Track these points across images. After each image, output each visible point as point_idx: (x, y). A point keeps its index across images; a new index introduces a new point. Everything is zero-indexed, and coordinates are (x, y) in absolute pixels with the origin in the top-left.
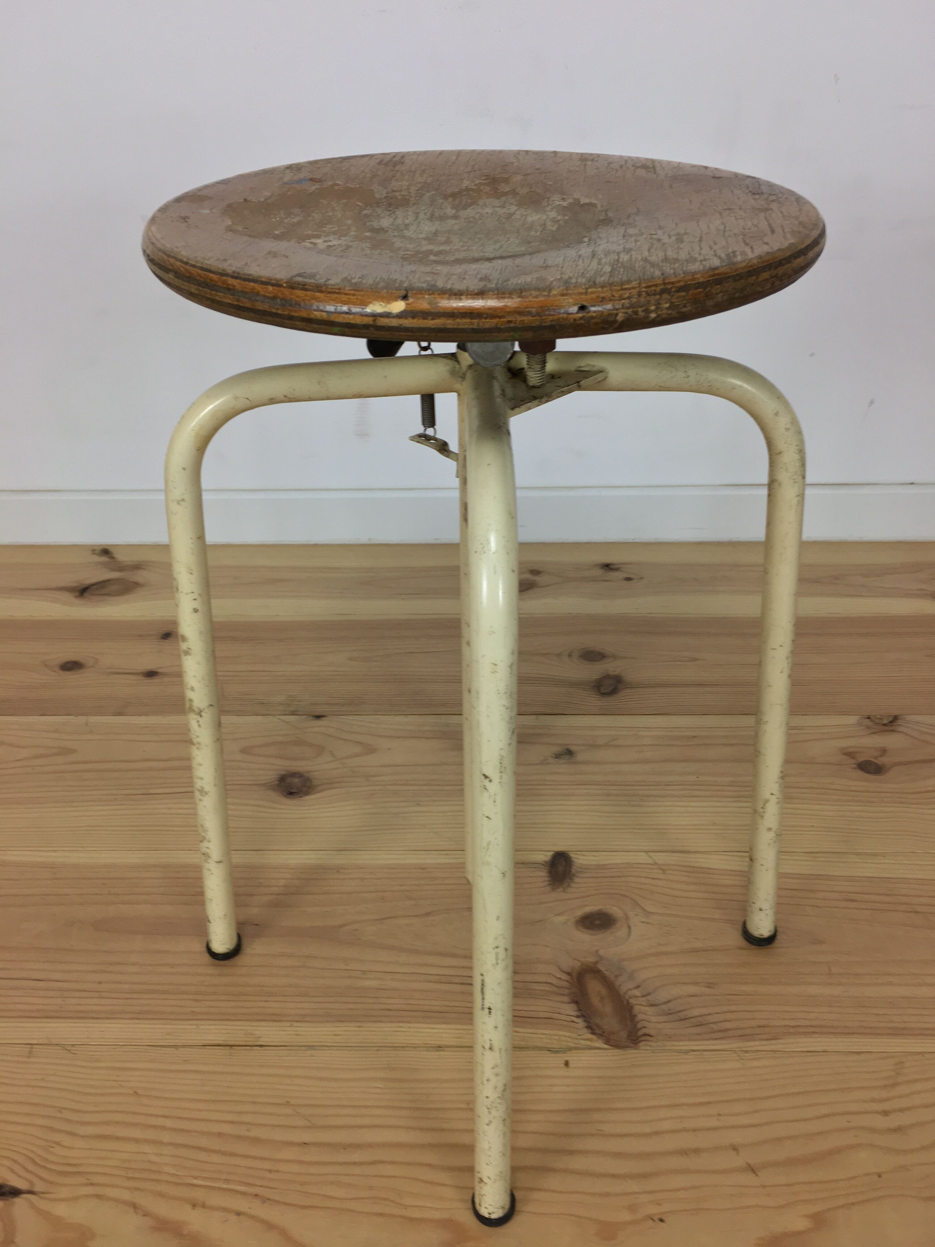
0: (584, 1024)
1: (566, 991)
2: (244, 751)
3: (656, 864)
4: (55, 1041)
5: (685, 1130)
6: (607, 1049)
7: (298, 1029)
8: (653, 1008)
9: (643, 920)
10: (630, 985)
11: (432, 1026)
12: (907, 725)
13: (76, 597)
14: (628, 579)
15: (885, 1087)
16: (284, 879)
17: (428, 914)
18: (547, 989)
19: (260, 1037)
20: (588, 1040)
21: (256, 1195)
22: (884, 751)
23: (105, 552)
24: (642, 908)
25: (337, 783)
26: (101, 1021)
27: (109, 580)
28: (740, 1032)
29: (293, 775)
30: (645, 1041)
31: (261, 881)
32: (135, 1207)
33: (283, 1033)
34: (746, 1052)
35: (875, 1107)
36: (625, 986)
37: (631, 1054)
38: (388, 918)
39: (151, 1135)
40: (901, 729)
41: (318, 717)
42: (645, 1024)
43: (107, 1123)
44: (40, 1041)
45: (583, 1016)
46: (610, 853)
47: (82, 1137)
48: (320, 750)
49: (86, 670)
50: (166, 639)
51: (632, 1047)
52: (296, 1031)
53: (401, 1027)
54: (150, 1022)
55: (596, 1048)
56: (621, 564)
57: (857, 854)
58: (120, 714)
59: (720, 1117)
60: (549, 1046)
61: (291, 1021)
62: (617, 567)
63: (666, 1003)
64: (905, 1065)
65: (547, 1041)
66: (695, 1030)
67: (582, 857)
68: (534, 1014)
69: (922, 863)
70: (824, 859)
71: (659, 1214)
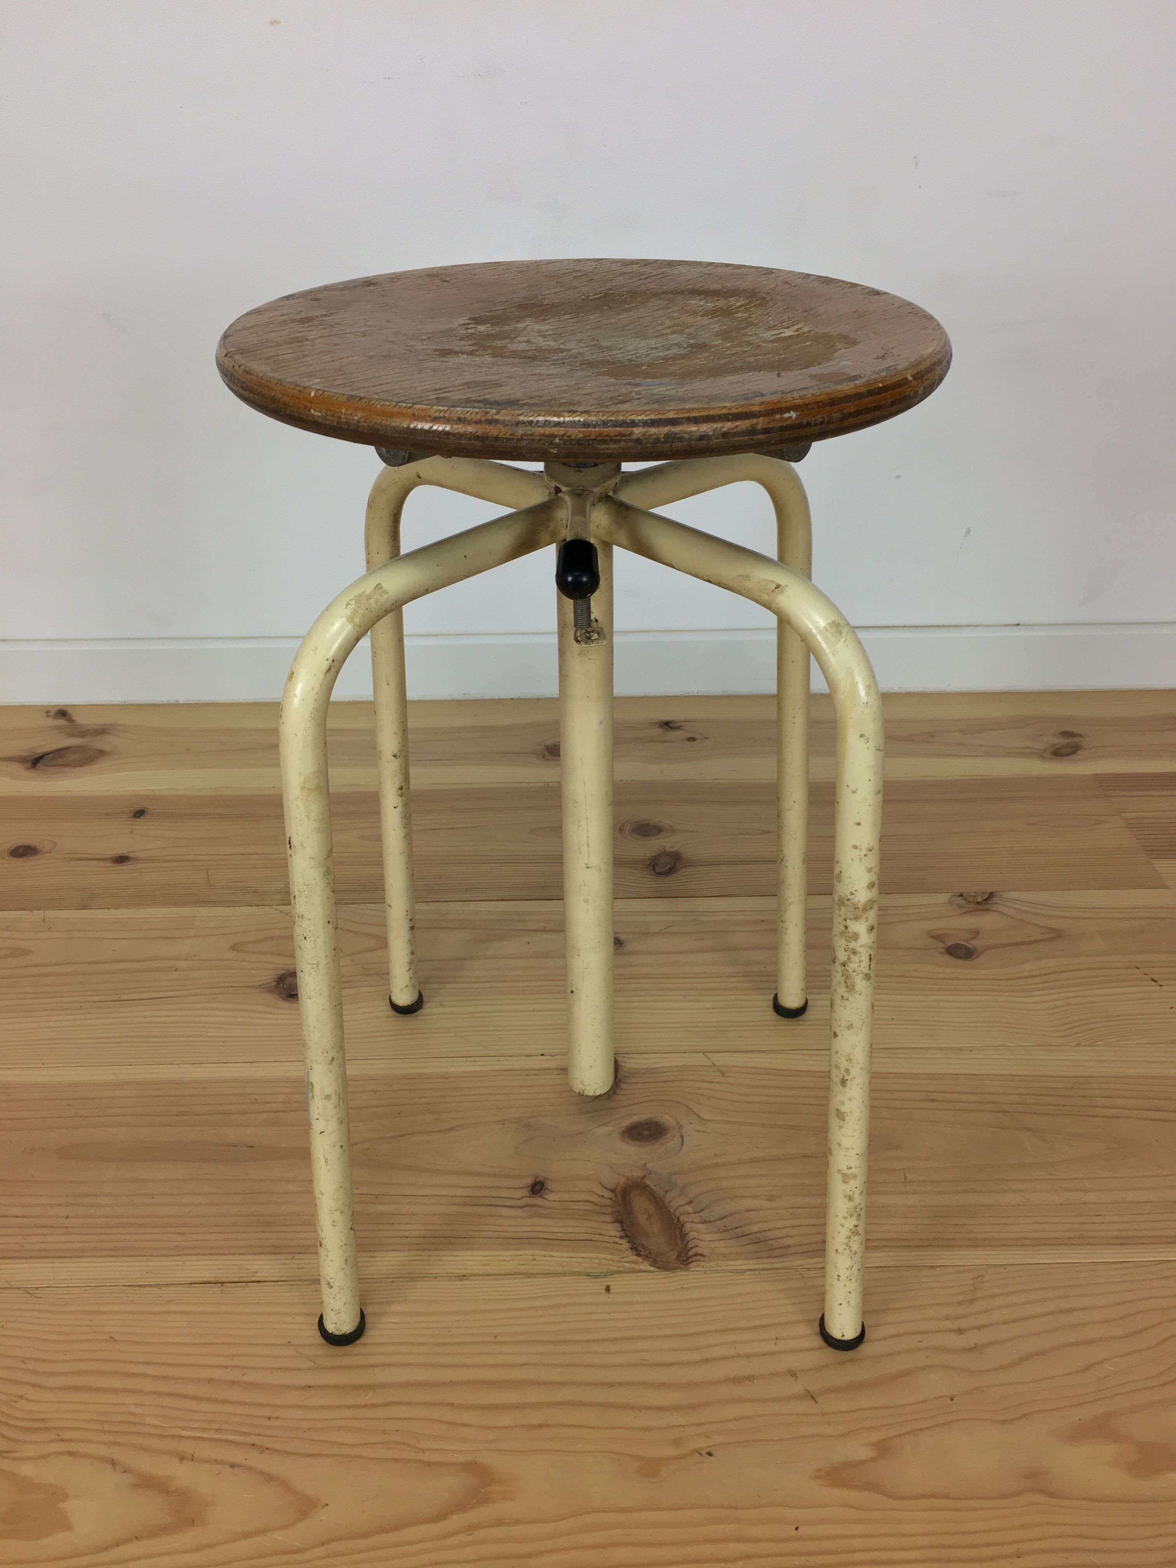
0: (629, 1246)
1: (609, 1210)
2: (234, 948)
3: (714, 1065)
4: (14, 1284)
5: (738, 1356)
6: (654, 1272)
8: (708, 1225)
9: (698, 1128)
10: (681, 1202)
11: (456, 1253)
12: (1004, 903)
13: (28, 769)
14: (691, 739)
15: (961, 1303)
16: (283, 1094)
17: (451, 1129)
18: (588, 1208)
19: (255, 1272)
20: (632, 1262)
21: (253, 1445)
22: (976, 933)
23: (62, 713)
24: (697, 1115)
26: (68, 1260)
27: (67, 748)
28: (804, 1249)
30: (697, 1261)
31: (257, 1097)
32: (113, 1462)
33: (283, 1266)
34: (809, 1269)
35: (949, 1324)
36: (676, 1202)
37: (681, 1277)
38: (404, 1134)
39: (130, 1383)
40: (996, 908)
42: (698, 1243)
43: (79, 1373)
45: (628, 1236)
46: (662, 1055)
47: (50, 1388)
49: (41, 856)
50: (138, 817)
51: (682, 1269)
52: (299, 1264)
53: (420, 1255)
54: (127, 1259)
55: (642, 1271)
56: (682, 721)
57: (941, 1049)
58: (85, 908)
59: (778, 1341)
60: (588, 1270)
61: (293, 1253)
62: (678, 725)
63: (722, 1219)
64: (985, 1279)
65: (586, 1265)
66: (753, 1248)
67: (632, 1061)
68: (572, 1236)
69: (1012, 1057)
70: (904, 1055)
71: (707, 1447)
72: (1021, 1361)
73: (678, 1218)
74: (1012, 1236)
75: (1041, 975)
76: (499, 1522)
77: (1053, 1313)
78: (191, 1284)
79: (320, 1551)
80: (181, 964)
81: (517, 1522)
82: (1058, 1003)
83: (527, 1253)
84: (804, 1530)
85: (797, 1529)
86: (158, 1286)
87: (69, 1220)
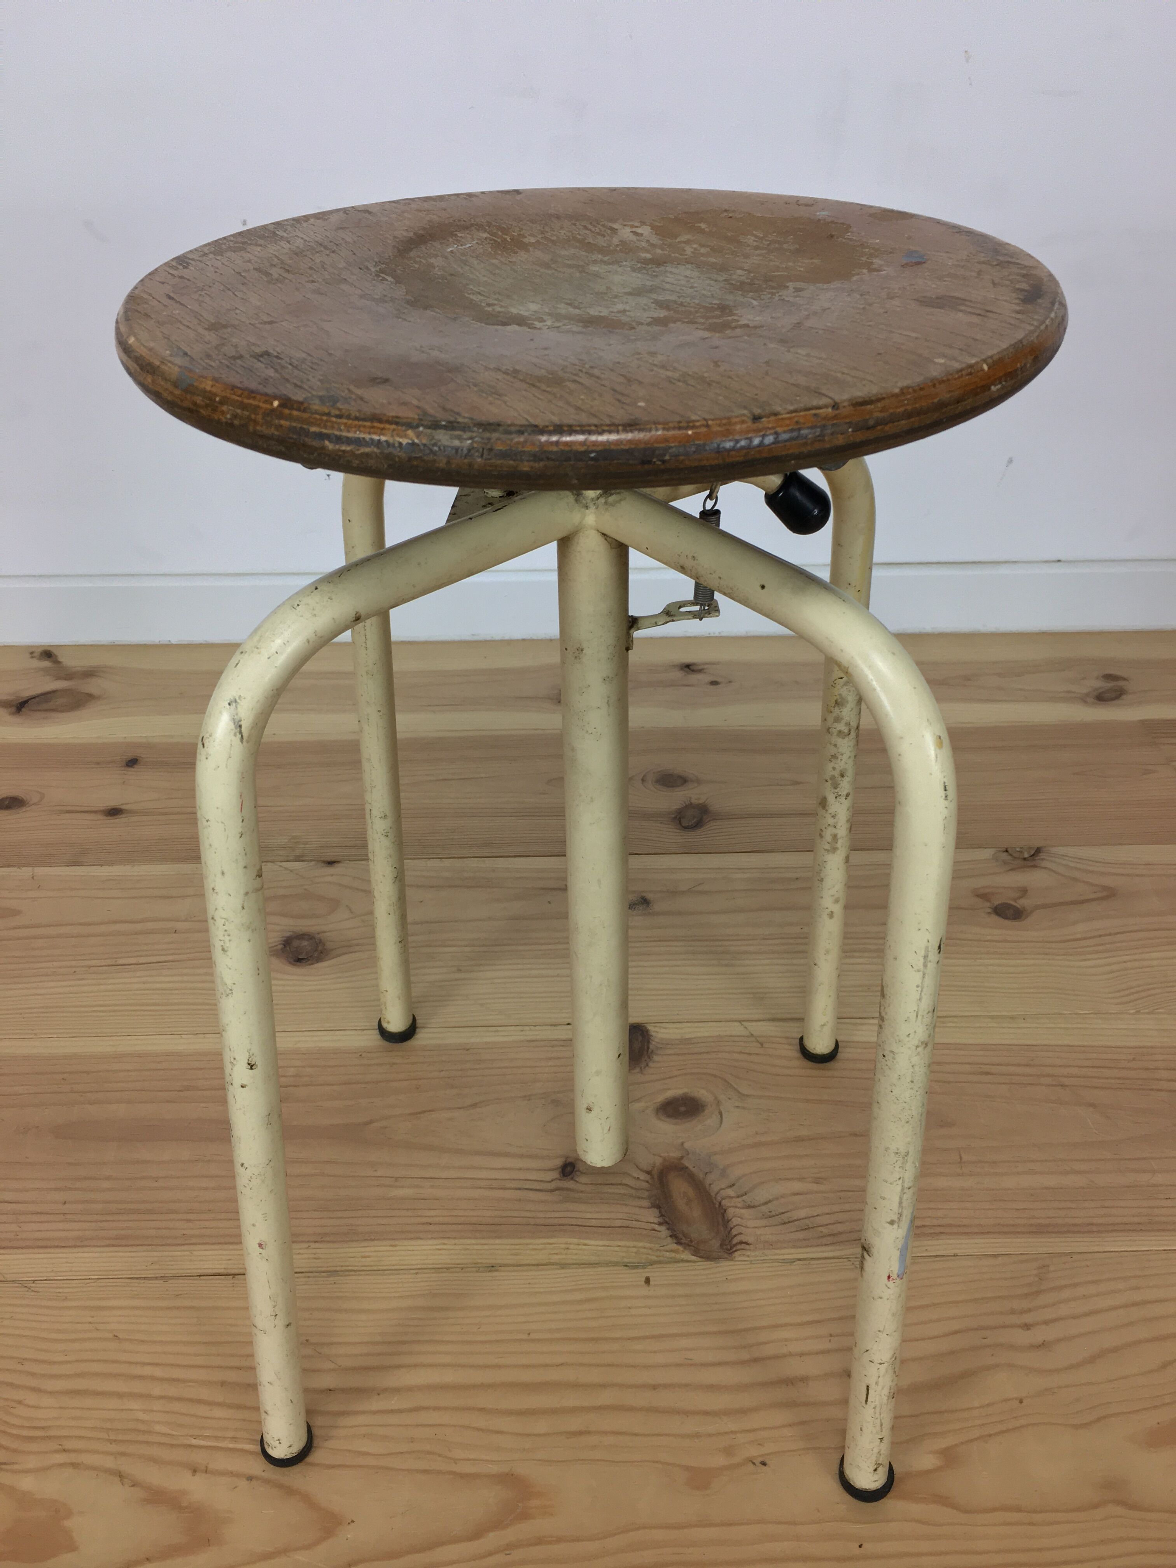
0: (668, 1233)
1: (646, 1194)
3: (752, 1035)
4: (9, 1277)
5: (791, 1355)
6: (695, 1262)
7: (318, 1251)
8: (751, 1211)
9: (737, 1104)
10: (723, 1184)
11: (483, 1241)
12: (1052, 859)
13: (12, 714)
14: (714, 683)
15: (1026, 1295)
16: (293, 1067)
17: (474, 1105)
18: (622, 1191)
20: (672, 1251)
22: (1024, 892)
23: (47, 654)
24: (736, 1090)
25: (357, 945)
26: (67, 1250)
27: (53, 692)
28: (855, 1236)
29: (301, 936)
30: (742, 1250)
32: (121, 1476)
35: (1015, 1319)
36: (716, 1185)
37: (725, 1267)
38: (425, 1112)
39: (137, 1387)
40: (1044, 864)
41: (331, 863)
42: (743, 1230)
43: (81, 1375)
45: (666, 1222)
46: (696, 1024)
47: (52, 1393)
48: (334, 904)
49: (28, 809)
50: (131, 766)
51: (726, 1258)
52: (315, 1254)
53: (444, 1244)
54: (130, 1249)
55: (683, 1261)
56: (706, 664)
57: (992, 1017)
58: (76, 864)
59: (832, 1338)
60: (626, 1260)
61: (308, 1242)
62: (700, 667)
63: (766, 1203)
64: (1052, 1268)
65: (624, 1254)
66: (801, 1235)
67: (663, 1030)
68: (607, 1223)
69: (1069, 1026)
70: (954, 1025)
71: (762, 1456)
72: (1092, 1360)
73: (720, 1203)
74: (1077, 1221)
75: (1094, 937)
76: (539, 1541)
77: (1126, 1306)
78: (200, 1276)
80: (179, 926)
81: (559, 1540)
82: (1114, 967)
83: (560, 1241)
84: (868, 1547)
85: (860, 1546)
86: (164, 1278)
87: (67, 1205)
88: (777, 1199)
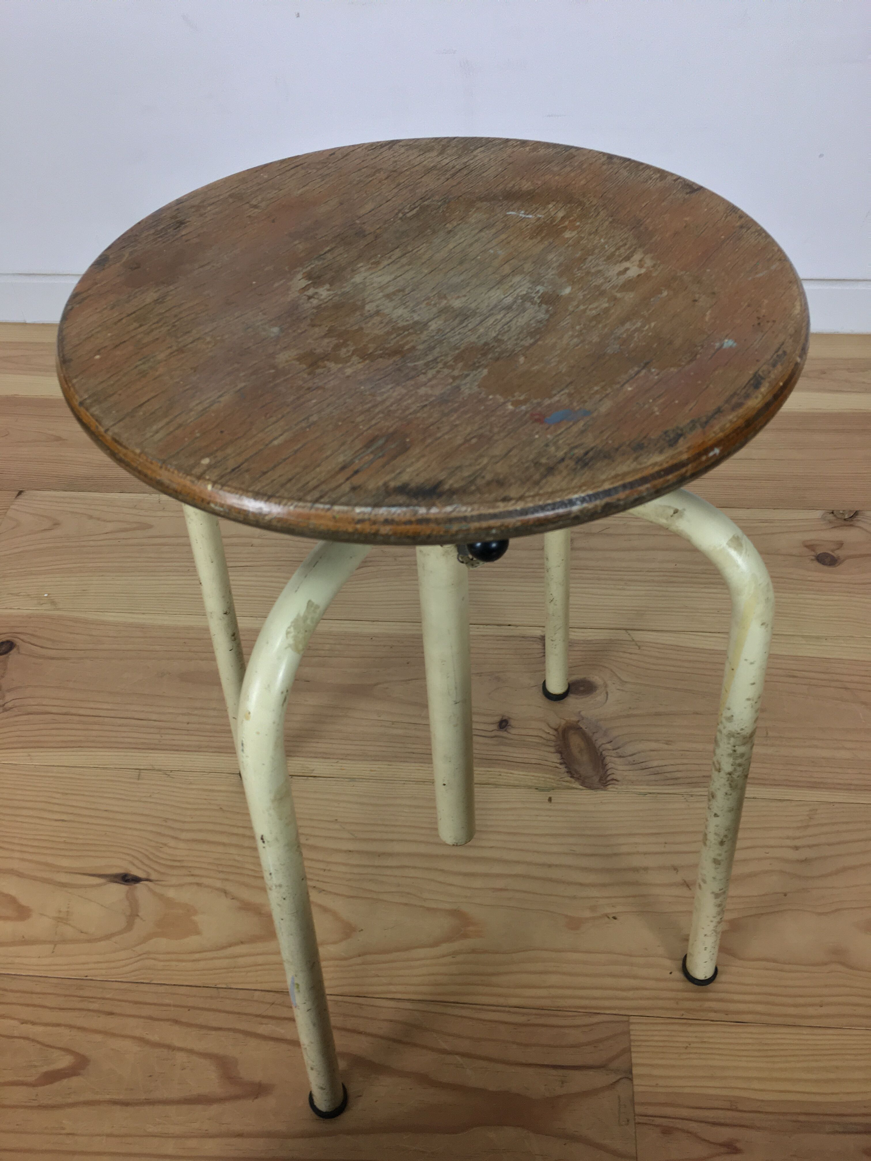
0: (566, 770)
1: (553, 744)
3: (633, 640)
4: (157, 767)
5: (638, 854)
6: (582, 789)
7: (343, 764)
8: (622, 759)
9: (619, 687)
10: (604, 741)
12: (866, 520)
15: (798, 828)
18: (538, 741)
19: (312, 770)
20: (567, 781)
21: (314, 887)
22: (840, 545)
24: (619, 678)
26: (190, 754)
28: (689, 780)
30: (613, 784)
32: (225, 892)
33: (331, 767)
34: (692, 796)
35: (788, 842)
36: (600, 741)
37: (601, 795)
38: (412, 680)
40: (860, 524)
42: (615, 771)
43: (201, 831)
44: (145, 767)
45: (565, 763)
46: (596, 630)
47: (184, 840)
51: (602, 789)
52: (341, 767)
53: (422, 767)
55: (575, 788)
57: (803, 637)
59: (666, 846)
60: (537, 785)
63: (632, 755)
64: (818, 812)
65: (536, 781)
66: (653, 777)
67: (573, 634)
68: (527, 761)
69: (857, 646)
71: (613, 913)
72: (838, 872)
73: (601, 753)
74: (841, 781)
76: (474, 951)
77: (866, 840)
79: (359, 960)
81: (484, 952)
83: (496, 770)
85: (670, 973)
87: (189, 725)
88: (639, 752)
